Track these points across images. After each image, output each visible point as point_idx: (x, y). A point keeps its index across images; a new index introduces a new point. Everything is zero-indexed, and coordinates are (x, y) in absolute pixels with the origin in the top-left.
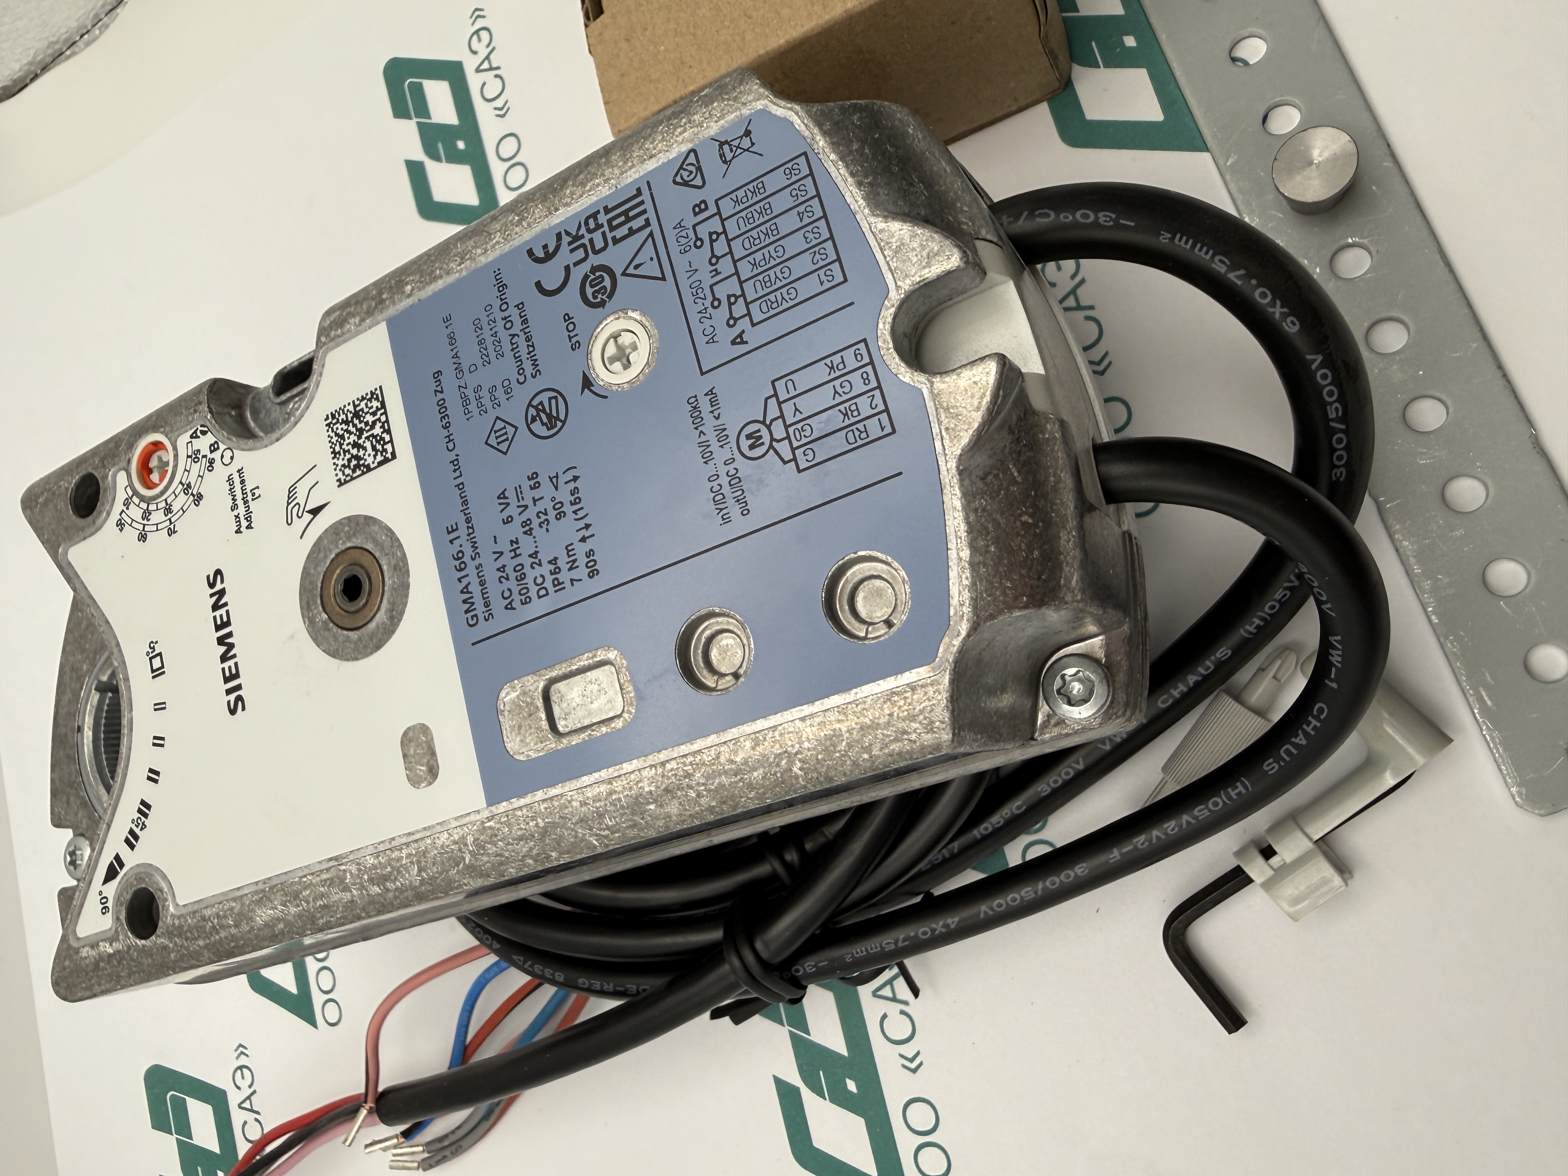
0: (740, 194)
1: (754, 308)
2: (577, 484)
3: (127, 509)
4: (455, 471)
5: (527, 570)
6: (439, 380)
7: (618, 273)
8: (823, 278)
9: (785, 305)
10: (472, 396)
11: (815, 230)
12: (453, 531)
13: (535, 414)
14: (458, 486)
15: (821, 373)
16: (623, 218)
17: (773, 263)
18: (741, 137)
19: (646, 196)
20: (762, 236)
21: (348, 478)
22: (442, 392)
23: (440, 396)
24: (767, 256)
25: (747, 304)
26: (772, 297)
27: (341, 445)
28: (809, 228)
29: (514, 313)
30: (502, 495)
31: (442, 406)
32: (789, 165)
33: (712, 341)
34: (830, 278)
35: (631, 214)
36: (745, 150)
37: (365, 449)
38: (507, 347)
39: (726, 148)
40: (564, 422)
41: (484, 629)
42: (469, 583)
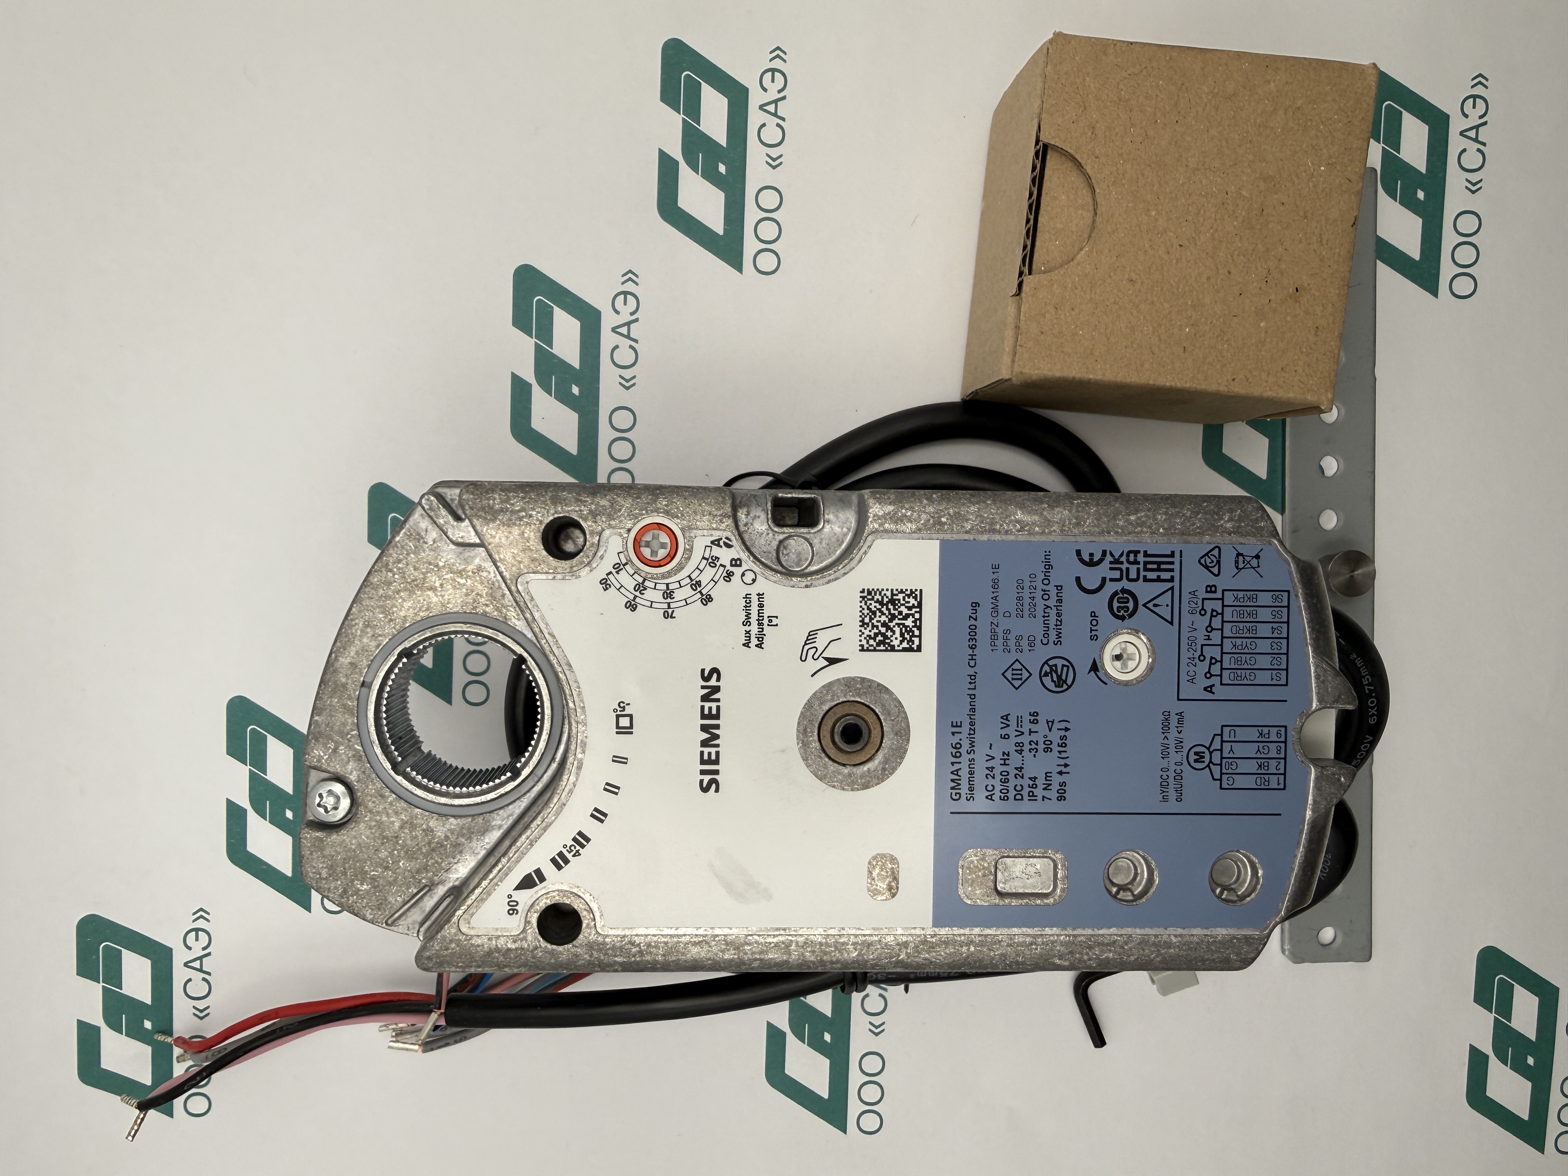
0: (1241, 594)
1: (1226, 673)
2: (1066, 734)
3: (617, 573)
4: (970, 683)
5: (1011, 777)
6: (976, 610)
7: (1141, 602)
8: (1274, 677)
9: (1245, 682)
10: (1001, 635)
11: (1279, 644)
12: (957, 726)
13: (1048, 671)
14: (970, 695)
15: (1253, 734)
16: (1155, 566)
17: (1246, 651)
18: (1253, 557)
19: (1177, 559)
20: (1245, 630)
21: (872, 648)
22: (976, 620)
23: (973, 622)
24: (1244, 645)
25: (1222, 669)
26: (1239, 672)
27: (871, 619)
28: (1276, 641)
29: (1053, 592)
30: (1006, 717)
31: (973, 629)
32: (1277, 593)
33: (1192, 681)
34: (1278, 679)
35: (1163, 566)
36: (1252, 568)
37: (894, 632)
38: (1040, 613)
39: (1241, 558)
40: (1069, 687)
41: (963, 805)
42: (960, 769)
